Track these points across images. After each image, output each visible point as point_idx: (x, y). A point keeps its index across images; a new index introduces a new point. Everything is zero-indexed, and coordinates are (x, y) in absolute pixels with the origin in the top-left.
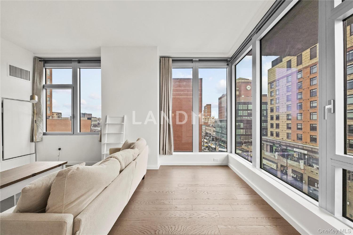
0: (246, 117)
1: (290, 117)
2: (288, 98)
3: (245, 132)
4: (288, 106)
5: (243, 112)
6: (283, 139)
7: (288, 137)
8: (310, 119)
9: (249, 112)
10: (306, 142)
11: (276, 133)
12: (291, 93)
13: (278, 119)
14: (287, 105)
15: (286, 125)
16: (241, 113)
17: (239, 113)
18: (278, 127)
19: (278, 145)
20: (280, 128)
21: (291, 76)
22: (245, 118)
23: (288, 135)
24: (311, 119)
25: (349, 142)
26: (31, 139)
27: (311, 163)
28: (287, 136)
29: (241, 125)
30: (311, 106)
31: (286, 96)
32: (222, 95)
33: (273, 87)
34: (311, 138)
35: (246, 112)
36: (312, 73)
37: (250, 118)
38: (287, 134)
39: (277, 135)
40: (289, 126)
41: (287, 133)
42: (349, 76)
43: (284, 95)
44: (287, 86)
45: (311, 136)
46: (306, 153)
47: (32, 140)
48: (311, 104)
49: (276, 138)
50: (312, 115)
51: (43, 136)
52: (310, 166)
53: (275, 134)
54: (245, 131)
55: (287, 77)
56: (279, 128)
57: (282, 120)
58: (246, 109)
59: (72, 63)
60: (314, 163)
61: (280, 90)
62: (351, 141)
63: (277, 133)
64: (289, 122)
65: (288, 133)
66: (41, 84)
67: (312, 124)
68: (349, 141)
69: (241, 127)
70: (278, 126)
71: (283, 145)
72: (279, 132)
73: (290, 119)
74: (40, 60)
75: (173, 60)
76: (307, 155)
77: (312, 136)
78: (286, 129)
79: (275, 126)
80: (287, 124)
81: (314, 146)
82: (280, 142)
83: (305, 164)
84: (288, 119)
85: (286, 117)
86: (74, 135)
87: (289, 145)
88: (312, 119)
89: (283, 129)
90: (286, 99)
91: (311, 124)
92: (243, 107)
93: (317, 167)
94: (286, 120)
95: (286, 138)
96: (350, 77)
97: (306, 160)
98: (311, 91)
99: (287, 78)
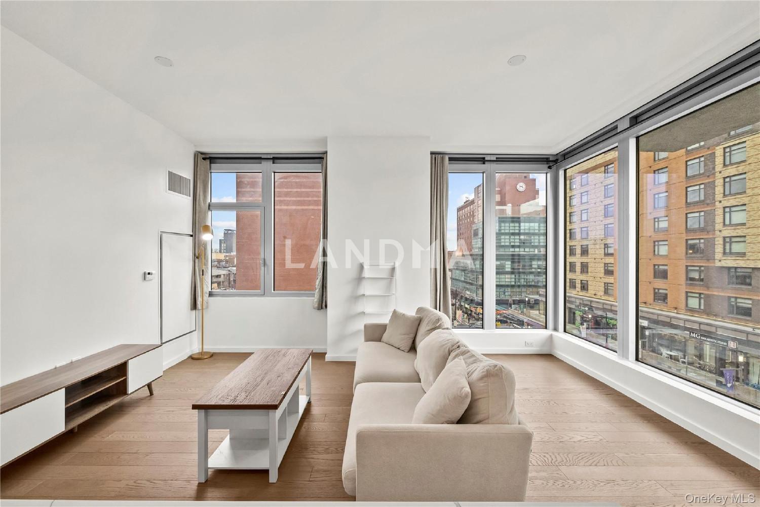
0: (517, 250)
1: (611, 251)
2: (606, 210)
3: (513, 280)
4: (607, 227)
5: (510, 237)
6: (595, 295)
7: (606, 292)
8: (654, 254)
9: (522, 237)
10: (645, 303)
11: (581, 283)
12: (613, 200)
13: (586, 255)
14: (605, 225)
15: (603, 265)
16: (506, 240)
17: (503, 240)
18: (585, 270)
19: (587, 309)
20: (589, 273)
21: (613, 165)
22: (514, 252)
23: (608, 286)
24: (656, 253)
25: (736, 303)
26: (192, 303)
27: (655, 345)
28: (605, 289)
29: (507, 266)
30: (656, 226)
31: (603, 207)
32: (465, 203)
33: (574, 187)
34: (655, 293)
35: (517, 237)
36: (658, 159)
37: (524, 252)
38: (605, 286)
39: (584, 287)
40: (609, 268)
41: (605, 283)
42: (736, 166)
43: (598, 204)
44: (605, 186)
45: (654, 289)
46: (647, 326)
47: (194, 306)
48: (656, 223)
49: (581, 293)
50: (658, 245)
51: (210, 298)
52: (653, 351)
53: (580, 285)
54: (515, 279)
55: (605, 167)
56: (587, 272)
57: (594, 256)
58: (517, 231)
59: (263, 163)
60: (662, 345)
61: (589, 193)
62: (739, 300)
63: (583, 282)
64: (609, 260)
65: (608, 283)
66: (206, 202)
67: (657, 265)
68: (736, 300)
69: (507, 270)
70: (585, 268)
71: (597, 308)
72: (587, 281)
73: (612, 254)
74: (204, 156)
75: (451, 159)
76: (648, 328)
77: (659, 289)
78: (602, 275)
79: (580, 268)
80: (605, 264)
81: (662, 310)
82: (591, 302)
83: (645, 347)
84: (607, 255)
85: (603, 250)
86: (265, 296)
87: (609, 307)
88: (658, 254)
89: (595, 274)
90: (603, 212)
91: (655, 265)
92: (511, 228)
93: (668, 354)
94: (603, 255)
95: (602, 293)
96: (739, 168)
97: (647, 340)
98: (657, 196)
99: (605, 169)
